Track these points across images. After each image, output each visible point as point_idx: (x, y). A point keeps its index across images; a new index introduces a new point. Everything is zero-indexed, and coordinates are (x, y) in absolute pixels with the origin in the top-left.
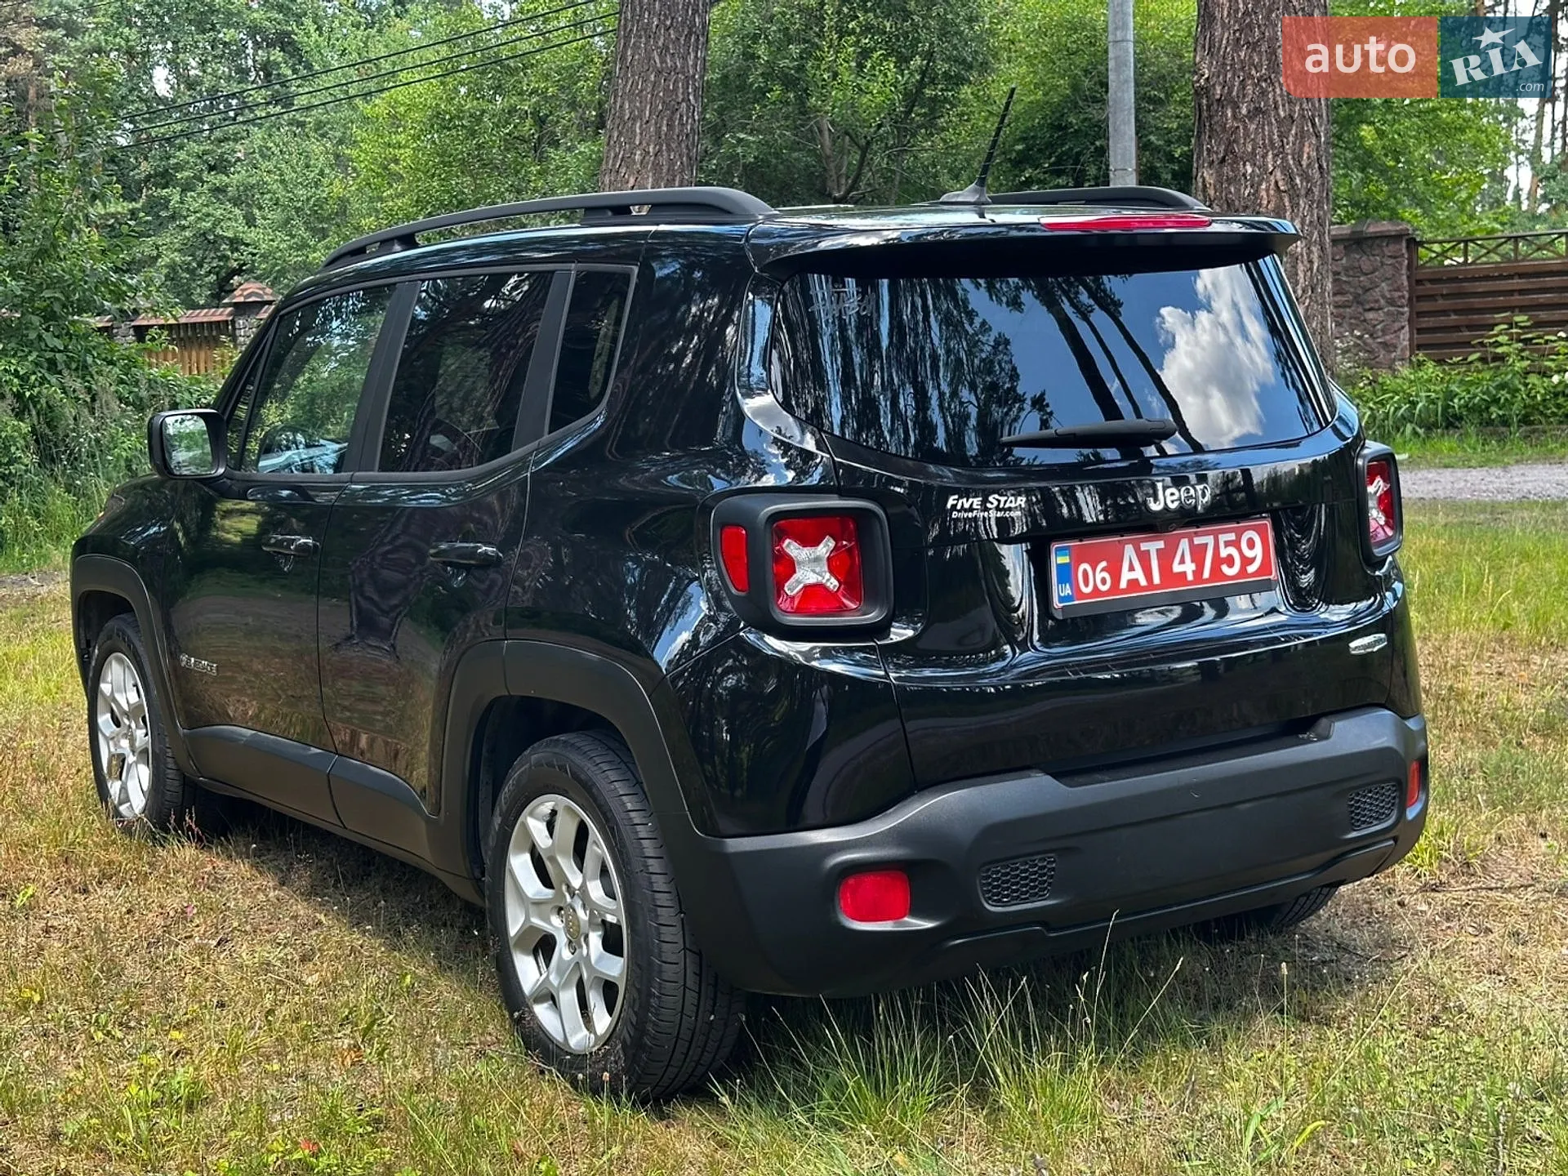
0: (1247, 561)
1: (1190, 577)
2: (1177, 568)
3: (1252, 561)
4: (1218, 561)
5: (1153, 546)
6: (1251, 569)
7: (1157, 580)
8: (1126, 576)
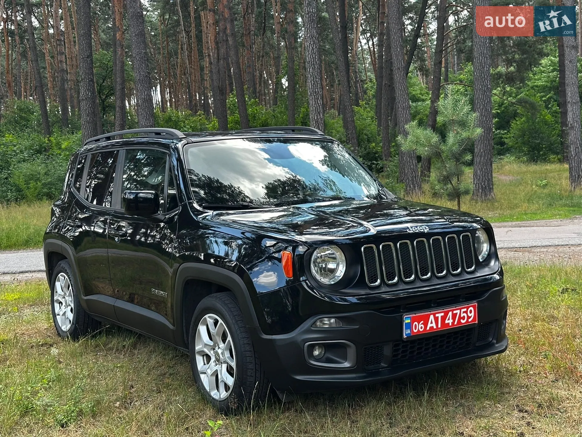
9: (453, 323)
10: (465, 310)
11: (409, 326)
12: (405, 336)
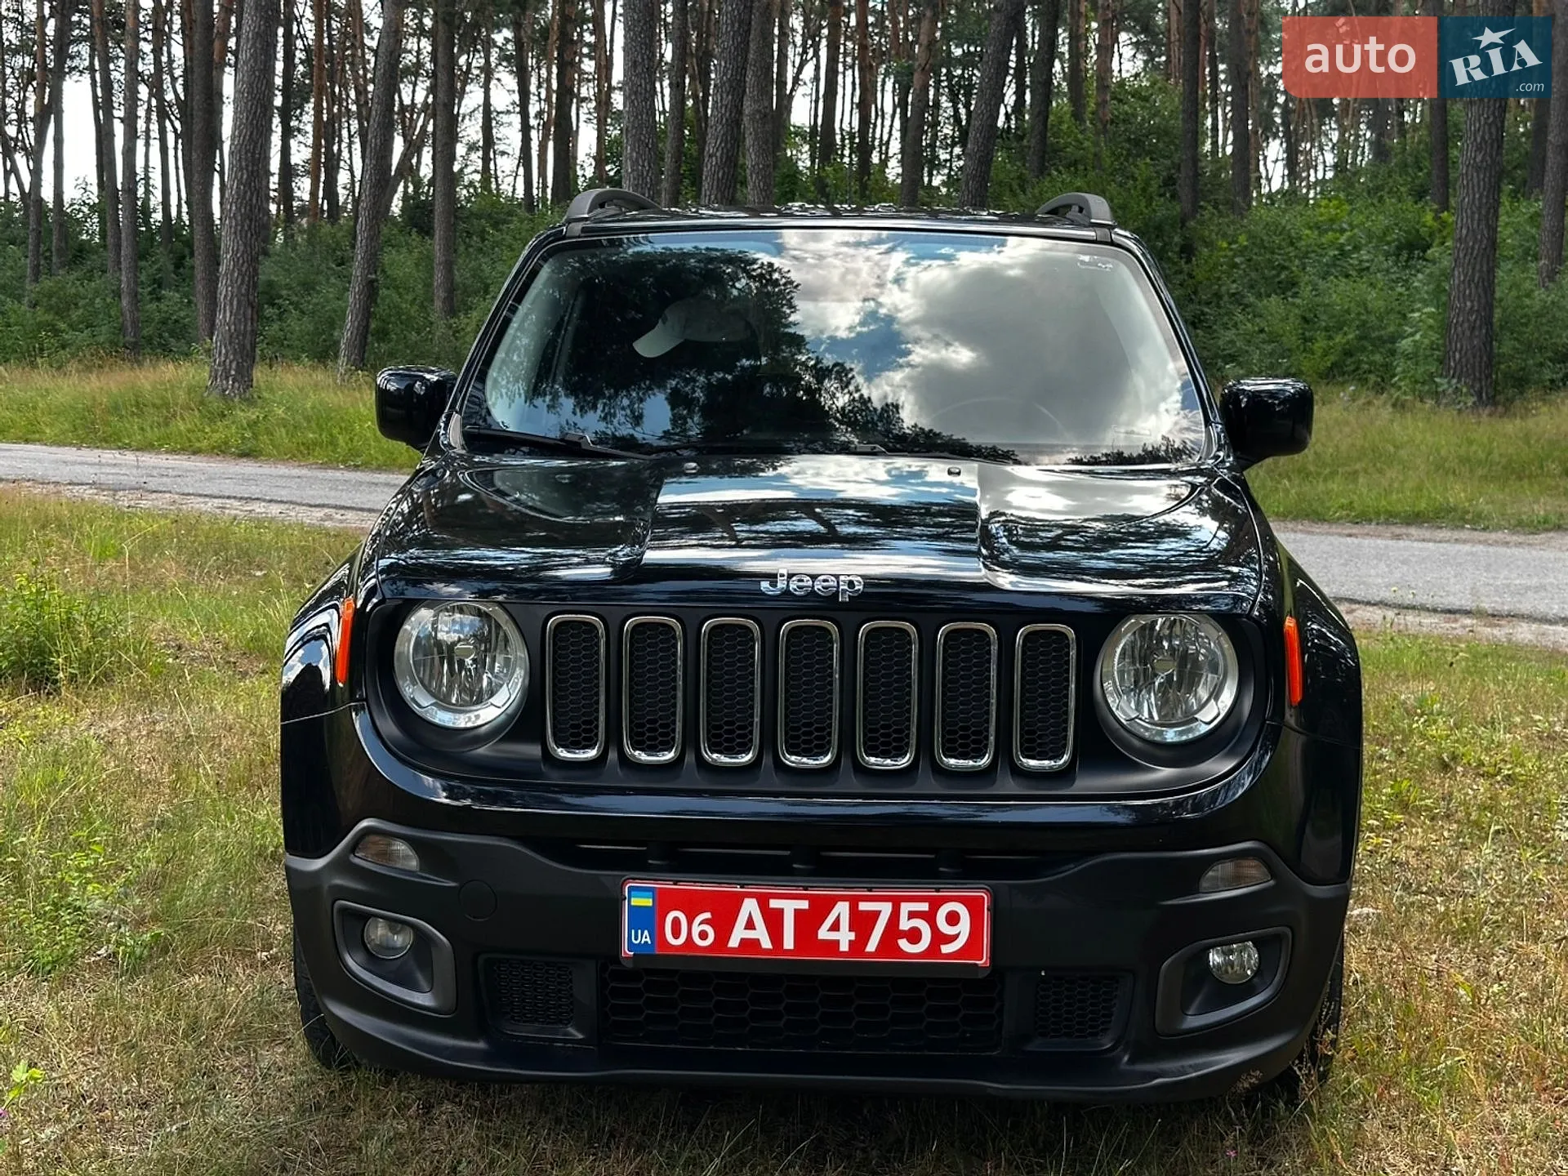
9: (858, 945)
10: (924, 907)
11: (650, 919)
12: (626, 952)
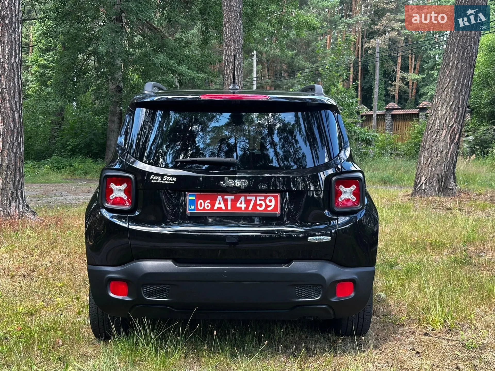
0: (267, 206)
1: (243, 209)
2: (238, 205)
3: (270, 206)
4: (255, 205)
5: (229, 198)
6: (269, 209)
7: (229, 208)
8: (217, 205)
